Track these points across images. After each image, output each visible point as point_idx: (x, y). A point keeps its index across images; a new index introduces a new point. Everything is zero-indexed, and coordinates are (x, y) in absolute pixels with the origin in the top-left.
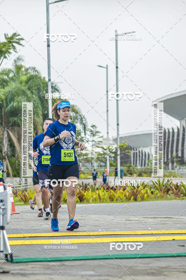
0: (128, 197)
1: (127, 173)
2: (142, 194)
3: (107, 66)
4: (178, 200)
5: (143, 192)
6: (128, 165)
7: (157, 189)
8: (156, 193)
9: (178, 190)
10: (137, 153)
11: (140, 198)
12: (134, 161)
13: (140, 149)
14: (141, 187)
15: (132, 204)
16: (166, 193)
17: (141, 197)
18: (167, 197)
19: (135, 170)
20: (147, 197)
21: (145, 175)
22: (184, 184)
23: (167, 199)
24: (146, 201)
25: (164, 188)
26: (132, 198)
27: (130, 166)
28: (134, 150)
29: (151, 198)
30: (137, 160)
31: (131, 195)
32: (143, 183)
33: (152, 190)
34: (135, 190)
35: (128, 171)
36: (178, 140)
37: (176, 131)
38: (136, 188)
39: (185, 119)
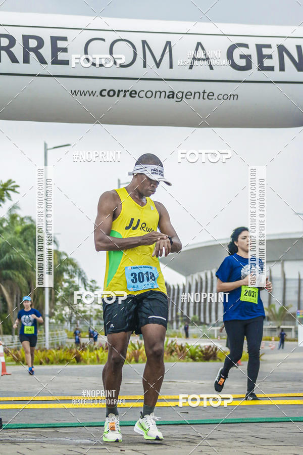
4: (183, 362)
9: (182, 352)
11: (142, 360)
15: (133, 366)
16: (169, 354)
17: (142, 358)
18: (171, 359)
22: (190, 345)
26: (133, 360)
31: (132, 356)
34: (136, 351)
37: (181, 287)
38: (138, 348)
39: (191, 275)
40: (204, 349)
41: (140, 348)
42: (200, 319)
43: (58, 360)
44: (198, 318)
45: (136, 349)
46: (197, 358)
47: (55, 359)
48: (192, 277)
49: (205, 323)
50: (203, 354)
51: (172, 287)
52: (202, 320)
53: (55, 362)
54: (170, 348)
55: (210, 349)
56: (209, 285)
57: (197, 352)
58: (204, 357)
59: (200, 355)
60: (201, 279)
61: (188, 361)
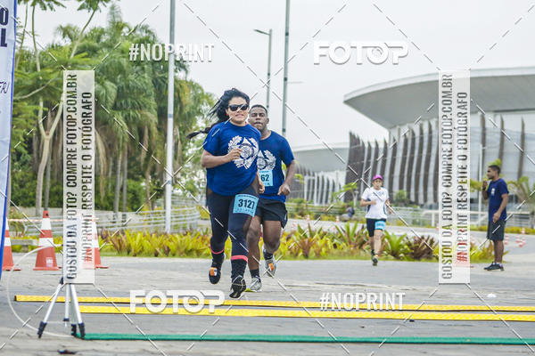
0: (293, 251)
1: (295, 213)
2: (317, 246)
3: (271, 31)
5: (320, 243)
6: (298, 199)
7: (344, 240)
8: (342, 246)
10: (314, 181)
11: (314, 254)
12: (308, 193)
13: (320, 175)
14: (316, 236)
15: (300, 263)
16: (358, 247)
17: (315, 252)
18: (360, 254)
19: (309, 208)
20: (326, 252)
21: (326, 217)
22: (390, 234)
23: (358, 257)
24: (324, 258)
25: (355, 239)
26: (301, 253)
27: (302, 202)
28: (309, 175)
29: (333, 254)
30: (313, 193)
31: (300, 248)
32: (321, 229)
33: (335, 241)
34: (306, 240)
35: (297, 210)
36: (384, 162)
37: (381, 146)
38: (308, 236)
39: (398, 127)
40: (412, 241)
41: (312, 235)
42: (409, 196)
43: (183, 249)
44: (405, 194)
45: (306, 237)
46: (402, 255)
47: (178, 248)
48: (399, 130)
49: (416, 203)
50: (412, 249)
51: (366, 146)
52: (413, 198)
53: (178, 254)
54: (360, 237)
55: (424, 241)
56: (426, 144)
57: (401, 246)
58: (413, 254)
59: (406, 250)
60: (413, 134)
61: (387, 259)
